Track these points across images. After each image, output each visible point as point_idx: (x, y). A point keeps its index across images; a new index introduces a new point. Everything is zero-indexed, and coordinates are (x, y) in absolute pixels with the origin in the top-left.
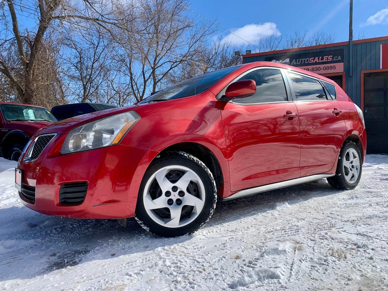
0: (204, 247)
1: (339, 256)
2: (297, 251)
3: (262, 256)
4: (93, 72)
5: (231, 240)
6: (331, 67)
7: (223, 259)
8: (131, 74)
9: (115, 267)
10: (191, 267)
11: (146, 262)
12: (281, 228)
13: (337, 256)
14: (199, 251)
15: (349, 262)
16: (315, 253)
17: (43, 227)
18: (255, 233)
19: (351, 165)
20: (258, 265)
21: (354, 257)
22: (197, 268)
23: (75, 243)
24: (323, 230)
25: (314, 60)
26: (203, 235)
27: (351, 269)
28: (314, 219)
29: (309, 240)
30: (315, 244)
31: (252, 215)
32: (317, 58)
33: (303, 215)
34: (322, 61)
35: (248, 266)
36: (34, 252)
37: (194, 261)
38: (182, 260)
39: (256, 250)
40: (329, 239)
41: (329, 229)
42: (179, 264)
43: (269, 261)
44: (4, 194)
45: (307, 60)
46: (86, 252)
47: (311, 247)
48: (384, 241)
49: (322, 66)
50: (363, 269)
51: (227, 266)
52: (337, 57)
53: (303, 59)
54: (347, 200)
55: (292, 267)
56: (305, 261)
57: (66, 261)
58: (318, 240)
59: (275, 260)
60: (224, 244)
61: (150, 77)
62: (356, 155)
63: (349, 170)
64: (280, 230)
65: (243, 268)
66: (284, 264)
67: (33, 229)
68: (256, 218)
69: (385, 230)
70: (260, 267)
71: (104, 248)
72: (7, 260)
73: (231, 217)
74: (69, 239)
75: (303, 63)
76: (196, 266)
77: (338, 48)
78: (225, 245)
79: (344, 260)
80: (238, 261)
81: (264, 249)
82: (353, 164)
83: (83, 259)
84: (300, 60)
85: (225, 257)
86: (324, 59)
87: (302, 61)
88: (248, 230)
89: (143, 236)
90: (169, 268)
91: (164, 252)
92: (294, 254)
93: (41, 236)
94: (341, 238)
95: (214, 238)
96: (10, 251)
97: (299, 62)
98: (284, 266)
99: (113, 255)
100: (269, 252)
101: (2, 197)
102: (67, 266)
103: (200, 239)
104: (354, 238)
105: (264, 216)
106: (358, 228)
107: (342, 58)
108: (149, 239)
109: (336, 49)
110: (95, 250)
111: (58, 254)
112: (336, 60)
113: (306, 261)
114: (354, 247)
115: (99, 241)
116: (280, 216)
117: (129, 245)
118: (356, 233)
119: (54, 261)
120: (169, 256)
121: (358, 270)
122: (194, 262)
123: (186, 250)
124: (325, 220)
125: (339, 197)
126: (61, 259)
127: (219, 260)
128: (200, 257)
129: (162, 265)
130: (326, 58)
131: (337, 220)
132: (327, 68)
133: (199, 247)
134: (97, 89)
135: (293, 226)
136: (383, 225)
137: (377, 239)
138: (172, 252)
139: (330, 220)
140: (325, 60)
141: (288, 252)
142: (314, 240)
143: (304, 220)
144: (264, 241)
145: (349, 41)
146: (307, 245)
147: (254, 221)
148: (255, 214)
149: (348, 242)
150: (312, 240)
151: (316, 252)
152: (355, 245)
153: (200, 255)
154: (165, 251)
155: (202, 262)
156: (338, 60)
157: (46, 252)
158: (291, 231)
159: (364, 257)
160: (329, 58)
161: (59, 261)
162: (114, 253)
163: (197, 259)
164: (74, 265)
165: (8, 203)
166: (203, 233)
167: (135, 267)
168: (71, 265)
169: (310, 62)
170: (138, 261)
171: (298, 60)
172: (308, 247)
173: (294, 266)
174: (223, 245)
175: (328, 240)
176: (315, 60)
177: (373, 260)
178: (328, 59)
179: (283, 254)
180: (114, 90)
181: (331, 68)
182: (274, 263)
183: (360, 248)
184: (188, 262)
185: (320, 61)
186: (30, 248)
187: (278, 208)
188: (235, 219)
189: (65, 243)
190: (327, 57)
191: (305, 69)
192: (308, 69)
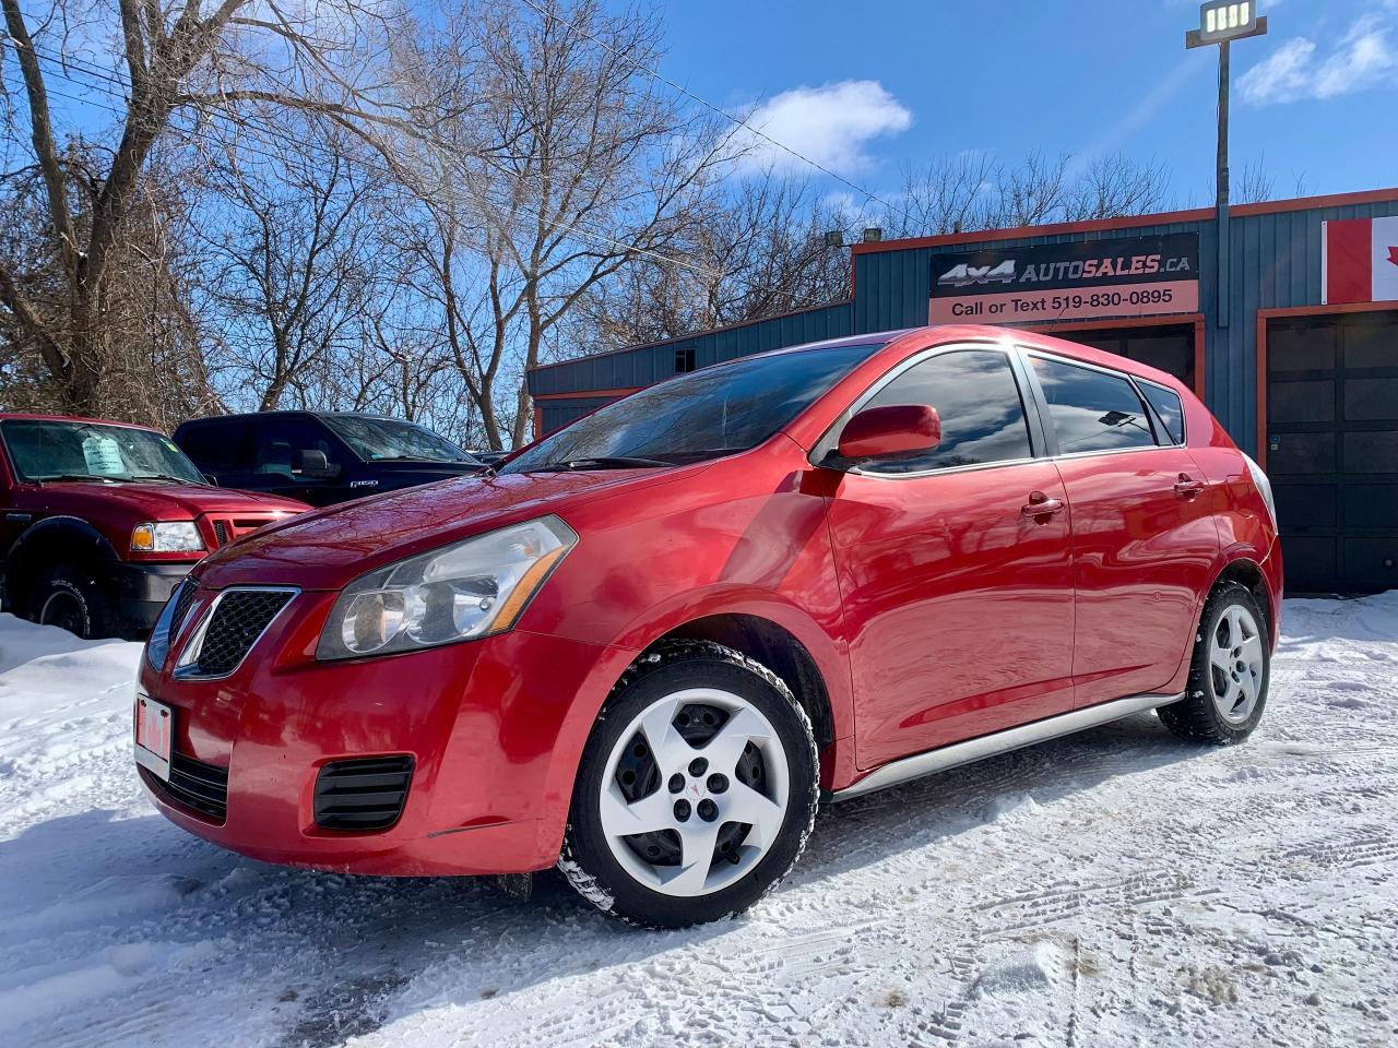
0: (780, 964)
1: (1212, 993)
2: (1079, 976)
3: (972, 996)
4: (312, 286)
5: (863, 936)
6: (1156, 294)
7: (850, 1005)
8: (451, 296)
9: (504, 1040)
10: (751, 1036)
11: (603, 1019)
12: (1019, 892)
13: (1207, 994)
14: (766, 977)
15: (1244, 1013)
16: (1137, 984)
17: (222, 891)
18: (938, 913)
19: (1235, 660)
20: (962, 1027)
21: (1260, 998)
22: (773, 1039)
23: (348, 950)
24: (1154, 899)
25: (1098, 267)
26: (772, 921)
27: (1254, 1037)
28: (1125, 859)
29: (1115, 937)
30: (1134, 951)
31: (921, 843)
32: (1107, 262)
33: (1085, 843)
34: (1126, 272)
35: (932, 1031)
36: (220, 985)
37: (756, 1015)
38: (720, 1013)
39: (951, 974)
40: (1177, 933)
41: (1173, 897)
42: (711, 1028)
43: (996, 1012)
44: (43, 758)
45: (1076, 268)
46: (396, 984)
47: (1121, 961)
48: (1348, 940)
49: (1125, 290)
50: (1291, 1039)
51: (865, 1033)
52: (1175, 260)
53: (1062, 265)
54: (1225, 785)
55: (1070, 1034)
56: (1108, 1011)
57: (337, 1019)
58: (1142, 935)
59: (1014, 1008)
60: (844, 952)
61: (517, 306)
62: (1252, 626)
63: (1229, 678)
64: (1018, 899)
65: (917, 1038)
66: (1046, 1025)
67: (192, 898)
68: (935, 854)
69: (1352, 900)
70: (971, 1033)
71: (451, 969)
72: (139, 1017)
73: (851, 852)
74: (326, 938)
75: (1060, 278)
76: (766, 1033)
77: (1178, 230)
78: (849, 956)
79: (1229, 1008)
80: (897, 1013)
81: (976, 971)
82: (1240, 658)
83: (394, 1010)
84: (1052, 265)
85: (854, 1002)
86: (1134, 265)
87: (1057, 270)
88: (912, 900)
89: (575, 926)
90: (681, 1040)
91: (654, 984)
92: (1071, 987)
93: (226, 923)
94: (1214, 929)
95: (806, 931)
96: (141, 984)
97: (1046, 274)
98: (1046, 1030)
99: (489, 995)
100: (994, 983)
101: (39, 771)
102: (347, 1036)
103: (764, 935)
104: (1256, 927)
105: (959, 847)
106: (1266, 889)
107: (1195, 263)
108: (594, 934)
109: (1171, 232)
110: (426, 979)
111: (304, 994)
112: (1173, 269)
113: (1112, 1013)
114: (1259, 961)
115: (427, 943)
116: (1013, 846)
117: (531, 956)
118: (1259, 909)
119: (296, 1018)
120: (675, 998)
121: (1274, 1042)
122: (760, 1019)
123: (724, 974)
124: (1159, 861)
125: (1199, 775)
126: (317, 1011)
127: (838, 1012)
128: (776, 1002)
129: (658, 1032)
130: (1138, 262)
131: (1197, 863)
132: (1141, 298)
133: (765, 962)
134: (324, 346)
135: (1058, 884)
136: (1344, 882)
137: (1328, 930)
138: (680, 982)
139: (1174, 862)
140: (1137, 268)
141: (1051, 982)
142: (1130, 938)
143: (1092, 861)
144: (973, 943)
145: (1218, 207)
146: (1111, 953)
147: (931, 866)
148: (928, 840)
149: (1237, 942)
150: (1123, 937)
151: (1140, 981)
152: (1261, 952)
153: (774, 993)
154: (657, 981)
155: (784, 1020)
156: (1178, 269)
157: (258, 985)
158: (1054, 901)
159: (1291, 998)
160: (1149, 263)
161: (315, 1019)
162: (488, 988)
163: (767, 1008)
164: (366, 1033)
165: (71, 797)
166: (769, 914)
167: (572, 1040)
168: (358, 1033)
169: (1085, 275)
170: (576, 1017)
171: (1043, 266)
172: (1116, 963)
173: (1076, 1032)
174: (839, 957)
175: (1175, 936)
176: (1102, 270)
177: (1319, 1006)
178: (1145, 266)
179: (1038, 988)
180: (387, 350)
181: (1158, 297)
182: (1013, 1021)
183: (1277, 963)
184: (739, 1017)
185: (1119, 272)
186: (204, 971)
187: (1001, 817)
188: (866, 857)
189: (317, 952)
190: (1143, 258)
191: (1067, 299)
192: (1077, 300)
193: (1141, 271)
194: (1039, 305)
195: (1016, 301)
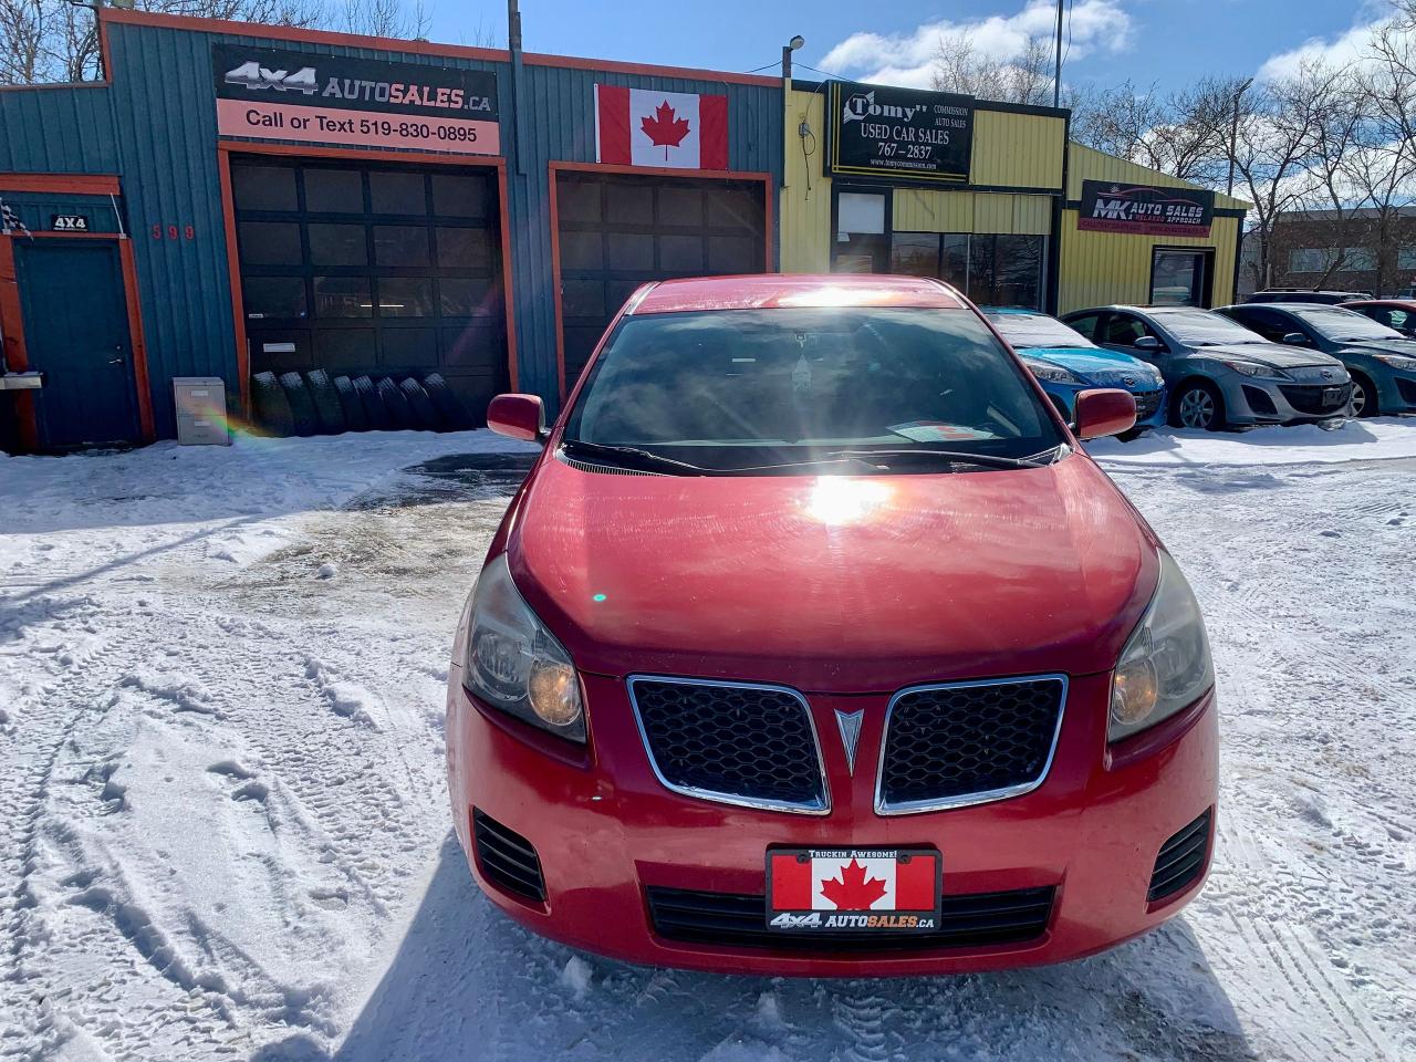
6: (462, 132)
25: (404, 93)
32: (413, 89)
34: (432, 104)
45: (382, 90)
49: (433, 123)
52: (477, 99)
53: (368, 84)
75: (367, 98)
84: (357, 83)
86: (440, 97)
87: (362, 89)
97: (351, 92)
107: (495, 106)
112: (476, 108)
130: (443, 94)
132: (448, 134)
140: (442, 101)
145: (511, 51)
156: (480, 108)
160: (453, 98)
169: (392, 100)
171: (347, 82)
176: (409, 97)
178: (450, 100)
181: (463, 135)
185: (426, 103)
190: (448, 91)
191: (375, 124)
192: (386, 126)
193: (446, 105)
194: (347, 126)
195: (321, 118)
